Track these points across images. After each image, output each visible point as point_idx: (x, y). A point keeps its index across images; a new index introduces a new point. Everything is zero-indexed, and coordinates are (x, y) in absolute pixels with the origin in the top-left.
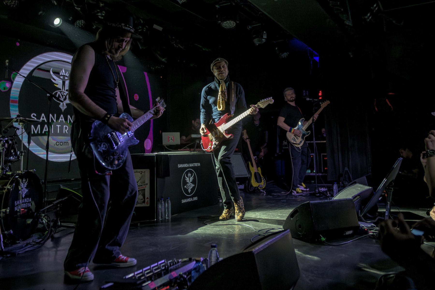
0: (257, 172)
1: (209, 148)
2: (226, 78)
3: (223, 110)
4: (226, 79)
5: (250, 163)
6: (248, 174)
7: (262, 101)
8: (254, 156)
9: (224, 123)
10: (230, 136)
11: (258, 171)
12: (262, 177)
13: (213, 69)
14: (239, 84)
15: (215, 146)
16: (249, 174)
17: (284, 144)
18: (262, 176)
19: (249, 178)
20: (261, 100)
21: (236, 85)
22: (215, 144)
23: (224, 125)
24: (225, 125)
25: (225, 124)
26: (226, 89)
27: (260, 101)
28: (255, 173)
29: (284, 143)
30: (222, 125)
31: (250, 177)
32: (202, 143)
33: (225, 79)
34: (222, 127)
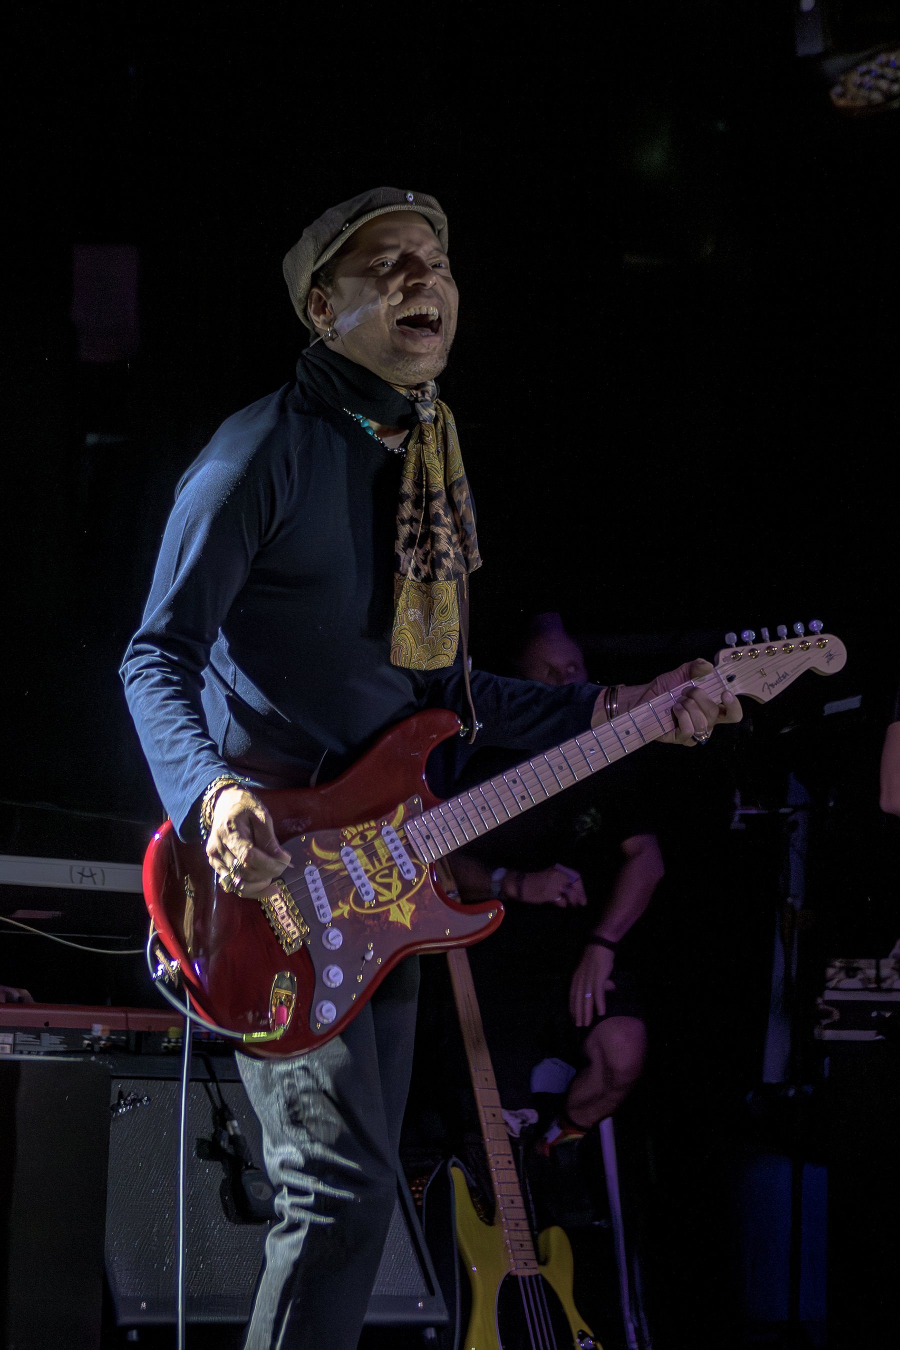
0: (527, 1273)
5: (457, 1175)
6: (423, 1290)
8: (509, 1103)
11: (542, 1260)
12: (583, 1336)
16: (432, 1291)
17: (829, 995)
18: (577, 1323)
19: (431, 1333)
24: (436, 811)
28: (510, 1285)
29: (835, 989)
31: (439, 1327)
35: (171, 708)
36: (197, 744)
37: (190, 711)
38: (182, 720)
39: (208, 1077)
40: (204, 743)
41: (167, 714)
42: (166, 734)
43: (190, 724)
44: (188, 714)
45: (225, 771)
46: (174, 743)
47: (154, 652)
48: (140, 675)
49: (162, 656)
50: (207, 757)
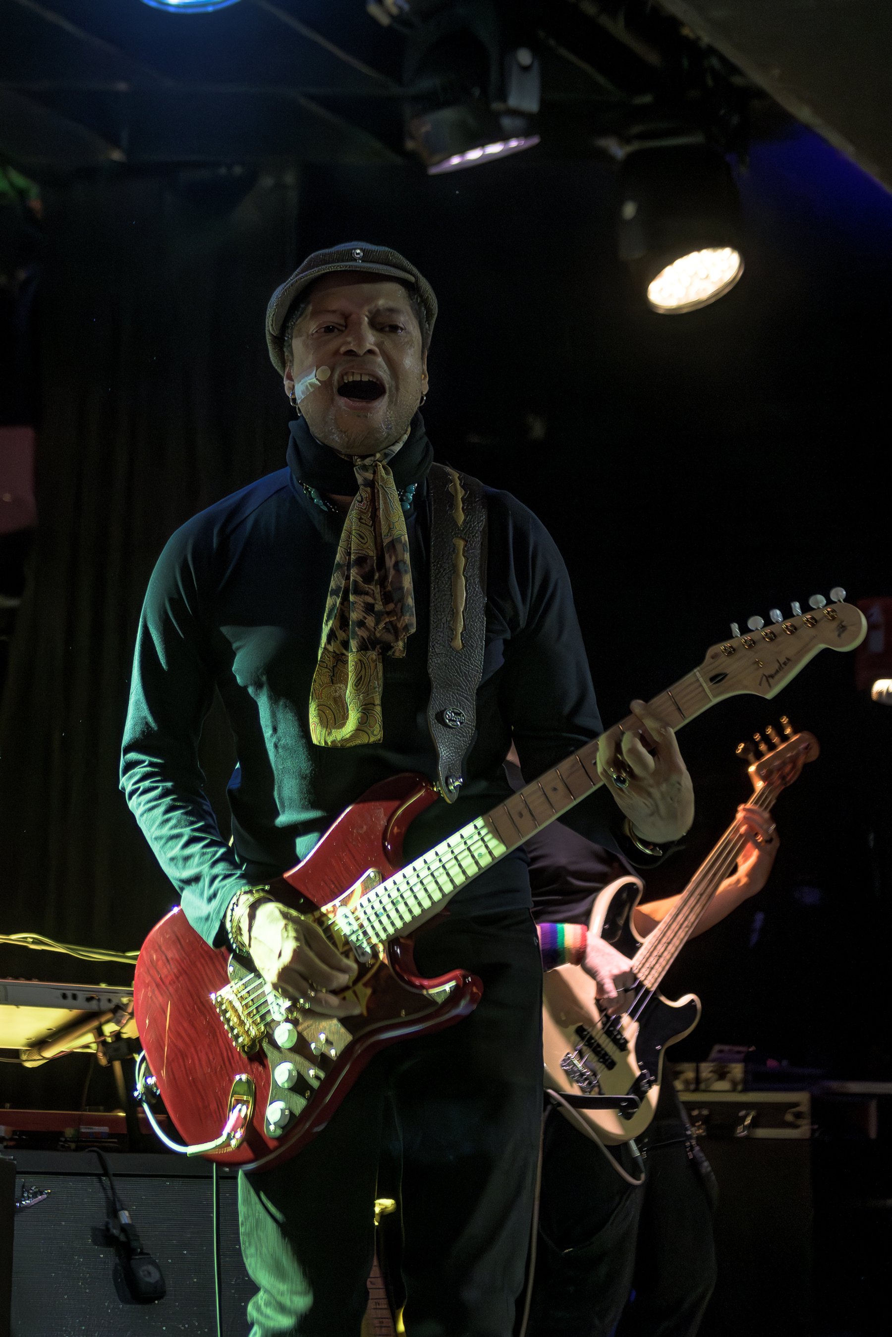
1: (234, 1129)
2: (406, 437)
3: (364, 739)
4: (407, 444)
7: (744, 630)
9: (371, 872)
10: (447, 987)
13: (281, 341)
14: (513, 502)
15: (300, 1103)
20: (735, 627)
21: (494, 507)
22: (299, 1085)
23: (380, 889)
24: (389, 883)
25: (384, 879)
26: (405, 538)
27: (729, 636)
30: (358, 886)
32: (148, 1088)
33: (398, 448)
34: (355, 902)
35: (173, 822)
36: (209, 856)
37: (192, 819)
38: (187, 832)
39: (101, 1172)
40: (216, 852)
41: (171, 828)
42: (176, 850)
43: (197, 834)
44: (192, 823)
45: (244, 881)
46: (187, 859)
47: (143, 762)
48: (138, 789)
49: (151, 764)
50: (223, 870)
